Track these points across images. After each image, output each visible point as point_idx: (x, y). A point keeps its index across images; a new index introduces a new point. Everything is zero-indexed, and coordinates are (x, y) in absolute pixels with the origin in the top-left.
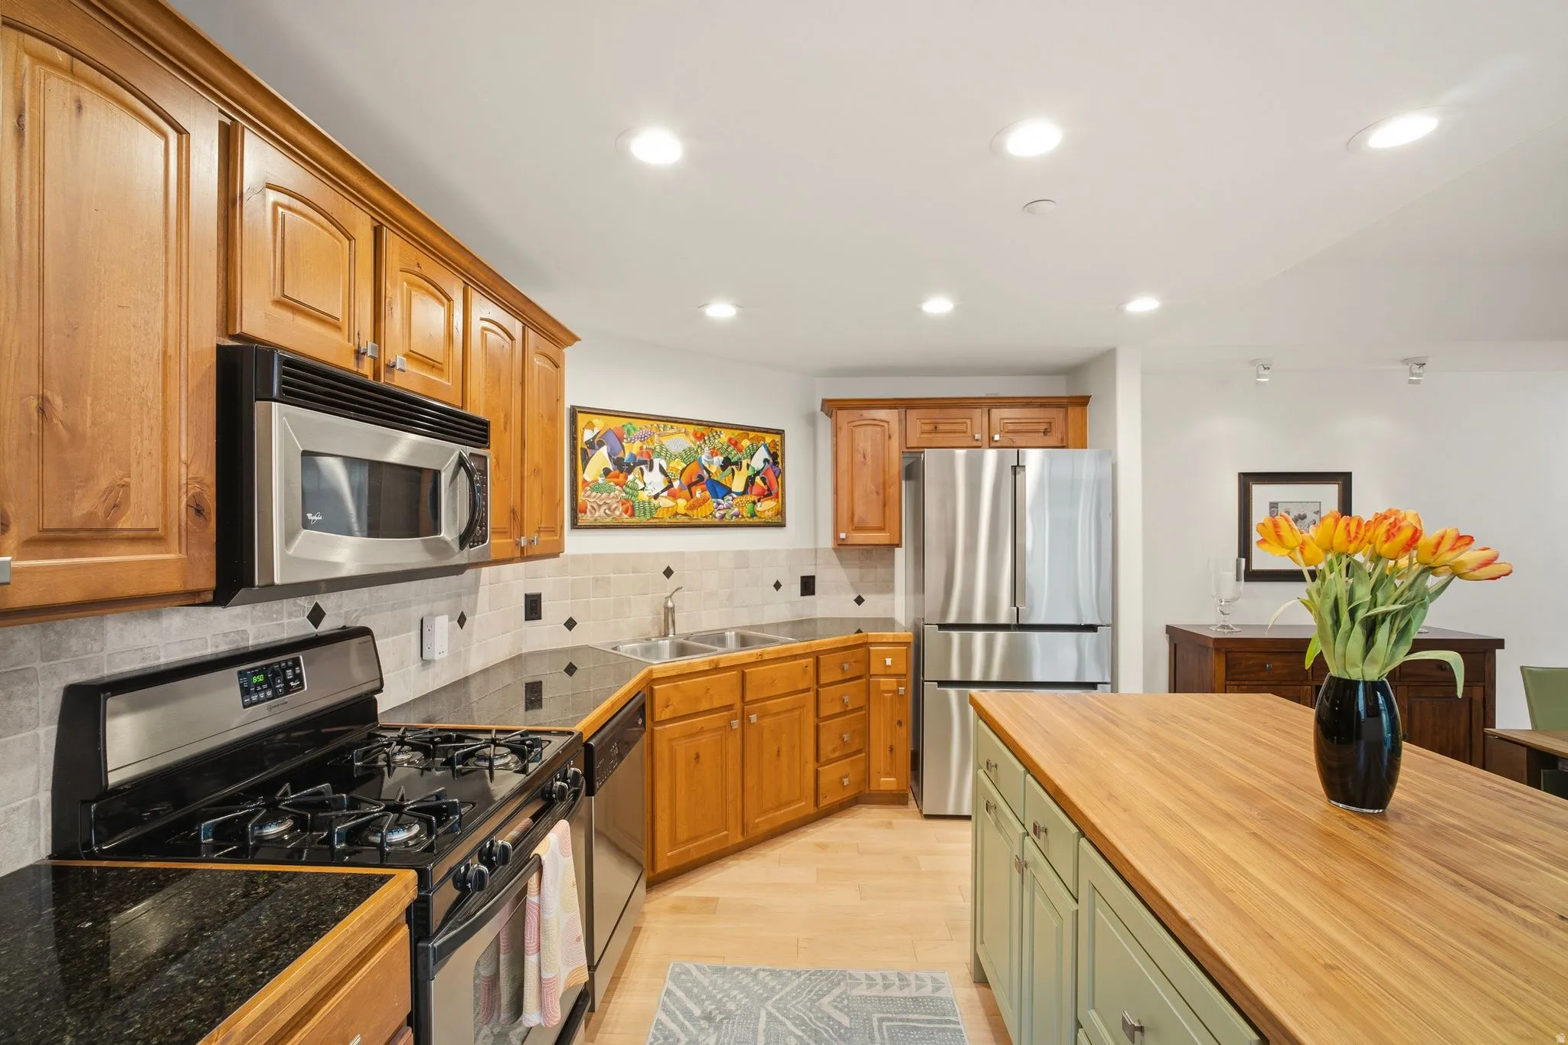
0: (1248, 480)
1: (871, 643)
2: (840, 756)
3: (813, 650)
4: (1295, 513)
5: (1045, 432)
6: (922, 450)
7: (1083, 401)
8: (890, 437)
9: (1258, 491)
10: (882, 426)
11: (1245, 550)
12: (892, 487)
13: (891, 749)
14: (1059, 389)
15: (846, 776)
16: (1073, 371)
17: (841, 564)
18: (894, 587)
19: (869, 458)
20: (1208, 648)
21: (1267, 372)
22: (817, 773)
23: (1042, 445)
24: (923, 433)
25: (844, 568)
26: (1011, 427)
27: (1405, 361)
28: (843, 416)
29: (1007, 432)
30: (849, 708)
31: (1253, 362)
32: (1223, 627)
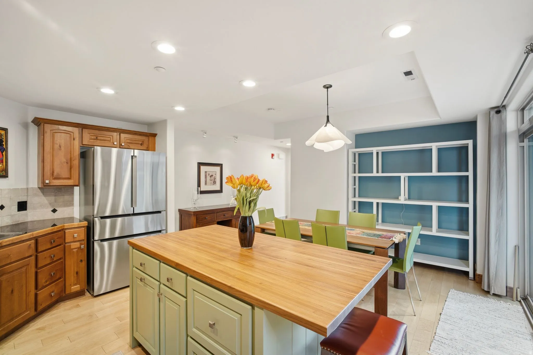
0: (200, 164)
1: (66, 229)
2: (50, 283)
3: (34, 236)
4: (210, 175)
5: (141, 144)
6: (93, 146)
7: (155, 135)
8: (74, 139)
9: (202, 168)
10: (70, 134)
11: (199, 185)
12: (75, 161)
13: (77, 273)
14: (144, 129)
15: (53, 292)
16: (150, 124)
17: (43, 195)
18: (73, 204)
19: (63, 148)
20: (191, 215)
21: (205, 134)
22: (36, 295)
23: (139, 149)
24: (90, 139)
25: (45, 197)
26: (129, 141)
27: (234, 136)
28: (48, 127)
29: (127, 143)
30: (54, 260)
31: (202, 131)
32: (194, 208)
